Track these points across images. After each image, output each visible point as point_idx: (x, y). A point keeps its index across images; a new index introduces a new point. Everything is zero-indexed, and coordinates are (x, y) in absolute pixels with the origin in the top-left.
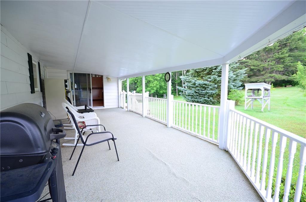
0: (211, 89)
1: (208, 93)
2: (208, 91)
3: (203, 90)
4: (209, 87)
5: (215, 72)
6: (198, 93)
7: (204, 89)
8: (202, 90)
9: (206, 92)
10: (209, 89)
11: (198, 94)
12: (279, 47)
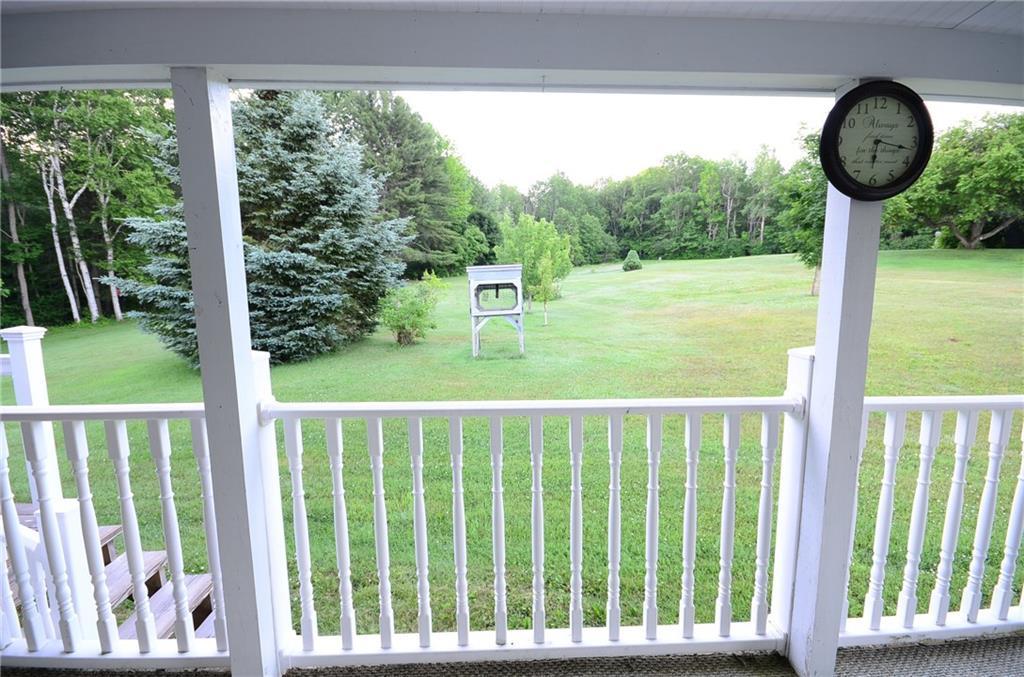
0: (325, 290)
1: (312, 306)
2: (313, 299)
3: (286, 295)
4: (312, 280)
5: (327, 215)
6: (262, 308)
7: (288, 290)
8: (280, 295)
9: (308, 301)
10: (314, 290)
11: (262, 313)
12: (402, 170)
